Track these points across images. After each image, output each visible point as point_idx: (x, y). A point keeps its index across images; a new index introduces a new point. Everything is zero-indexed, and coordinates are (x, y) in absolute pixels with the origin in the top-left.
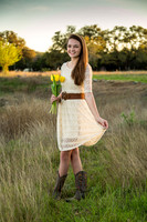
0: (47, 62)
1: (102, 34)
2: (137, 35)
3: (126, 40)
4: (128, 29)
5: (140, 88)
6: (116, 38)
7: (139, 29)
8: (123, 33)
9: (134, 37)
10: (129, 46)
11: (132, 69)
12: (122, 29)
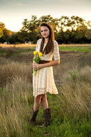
0: (19, 38)
1: (54, 21)
2: (75, 21)
3: (68, 25)
4: (70, 18)
5: (78, 55)
6: (62, 24)
7: (77, 18)
8: (67, 21)
9: (73, 23)
10: (70, 29)
11: (72, 43)
12: (66, 18)
